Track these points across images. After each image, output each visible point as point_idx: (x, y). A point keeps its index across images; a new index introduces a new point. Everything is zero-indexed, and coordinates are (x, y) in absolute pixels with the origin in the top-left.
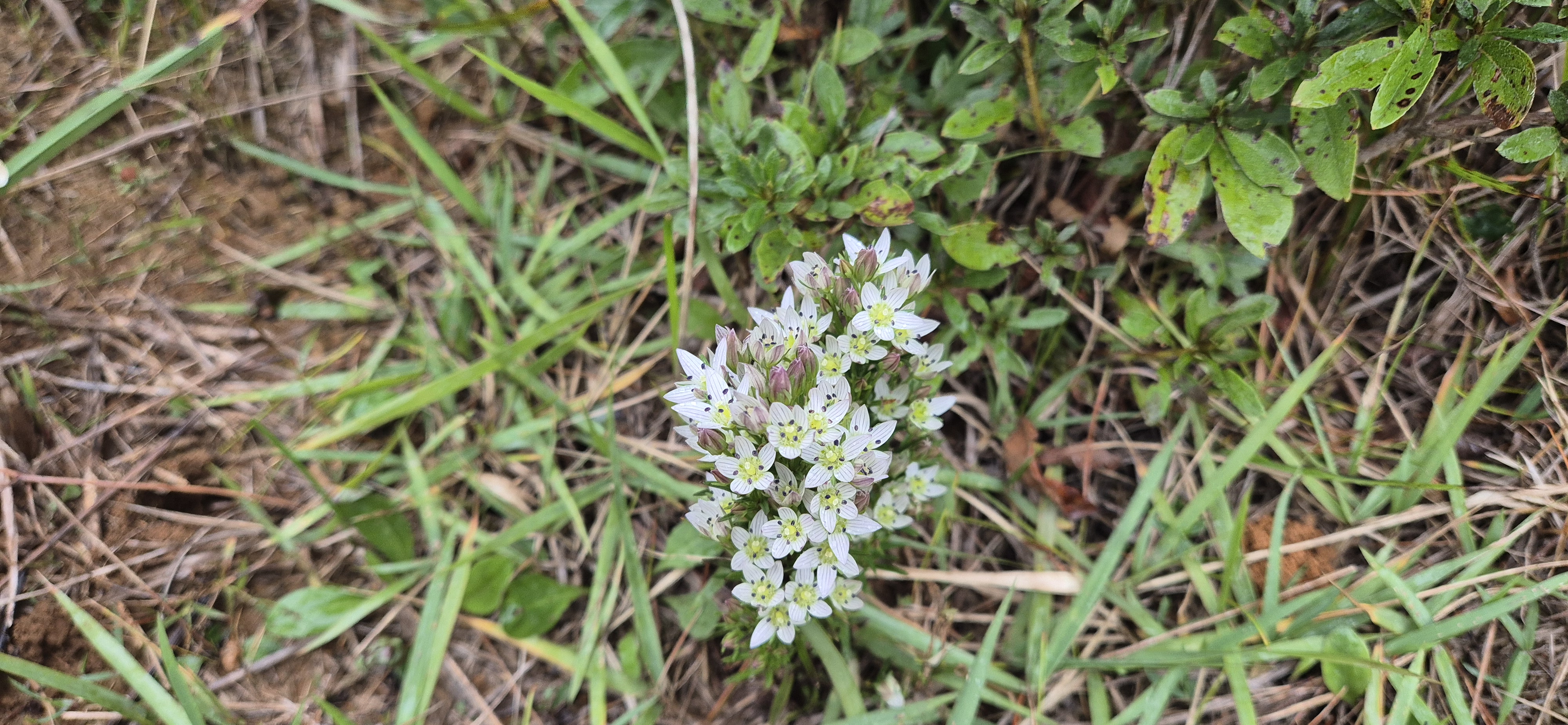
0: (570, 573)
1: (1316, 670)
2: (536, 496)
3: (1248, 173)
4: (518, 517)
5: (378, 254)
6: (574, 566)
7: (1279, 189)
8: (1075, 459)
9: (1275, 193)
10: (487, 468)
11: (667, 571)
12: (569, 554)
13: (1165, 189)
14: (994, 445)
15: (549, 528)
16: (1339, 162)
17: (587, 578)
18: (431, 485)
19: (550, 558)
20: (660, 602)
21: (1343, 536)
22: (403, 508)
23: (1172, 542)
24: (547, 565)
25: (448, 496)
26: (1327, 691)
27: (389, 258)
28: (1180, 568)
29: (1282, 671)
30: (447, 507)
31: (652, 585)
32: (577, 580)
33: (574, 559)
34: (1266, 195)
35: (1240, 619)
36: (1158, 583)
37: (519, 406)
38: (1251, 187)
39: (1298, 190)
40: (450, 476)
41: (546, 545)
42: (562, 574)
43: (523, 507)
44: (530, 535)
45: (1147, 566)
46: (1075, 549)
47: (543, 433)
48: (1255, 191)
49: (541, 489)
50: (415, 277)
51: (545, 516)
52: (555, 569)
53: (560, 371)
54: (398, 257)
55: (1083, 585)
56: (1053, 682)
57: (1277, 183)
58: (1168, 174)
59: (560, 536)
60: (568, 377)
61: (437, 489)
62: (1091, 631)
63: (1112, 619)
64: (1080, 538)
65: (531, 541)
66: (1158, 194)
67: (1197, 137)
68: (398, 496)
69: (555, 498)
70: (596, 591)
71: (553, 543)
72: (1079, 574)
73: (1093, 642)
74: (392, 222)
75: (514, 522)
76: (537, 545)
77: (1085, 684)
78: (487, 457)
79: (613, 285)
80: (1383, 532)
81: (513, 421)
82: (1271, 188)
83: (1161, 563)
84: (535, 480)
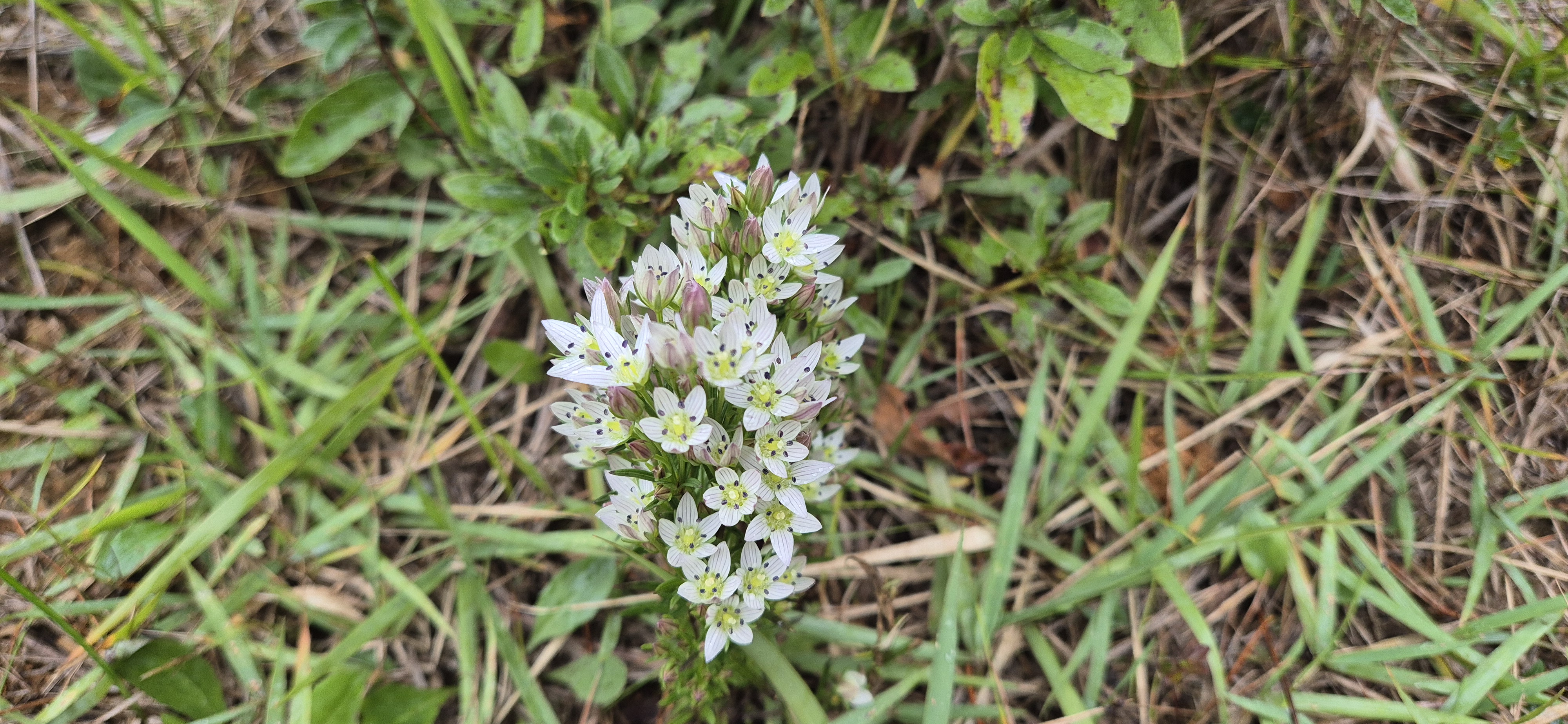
0: (427, 677)
1: (1237, 562)
2: (363, 598)
3: (1074, 64)
4: (350, 626)
5: (91, 378)
6: (430, 667)
7: (1111, 71)
8: (949, 414)
9: (1108, 77)
10: (293, 583)
11: (545, 643)
12: (421, 656)
13: (997, 96)
14: (858, 424)
15: (388, 632)
16: (1162, 32)
17: (450, 678)
18: (231, 615)
19: (399, 666)
20: (544, 680)
21: (1214, 428)
22: (201, 650)
23: (1069, 469)
24: (398, 674)
25: (254, 626)
26: (1250, 579)
27: (106, 381)
28: (1078, 496)
29: (1203, 573)
30: (254, 637)
31: (531, 662)
32: (437, 683)
33: (428, 661)
34: (1099, 81)
35: (1151, 533)
36: (1064, 518)
37: (318, 504)
38: (1082, 76)
39: (1129, 67)
40: (250, 603)
41: (390, 653)
42: (419, 681)
43: (353, 614)
44: (367, 646)
45: (1051, 501)
46: (976, 504)
47: (356, 524)
48: (1086, 78)
49: (368, 590)
50: (144, 396)
51: (383, 616)
52: (408, 677)
53: (356, 457)
54: (117, 378)
55: (995, 536)
56: (995, 642)
57: (1107, 65)
58: (994, 82)
59: (405, 638)
60: (366, 462)
61: (238, 618)
62: (1014, 584)
63: (1031, 565)
64: (977, 491)
65: (371, 652)
66: (992, 103)
67: (1014, 39)
68: (194, 637)
69: (391, 593)
70: (467, 688)
71: (398, 647)
72: (990, 526)
73: (1020, 594)
74: (101, 339)
75: (343, 636)
76: (380, 654)
77: (1025, 639)
78: (290, 571)
79: (396, 347)
80: (1250, 415)
81: (312, 522)
82: (1102, 72)
83: (1063, 493)
84: (358, 582)
